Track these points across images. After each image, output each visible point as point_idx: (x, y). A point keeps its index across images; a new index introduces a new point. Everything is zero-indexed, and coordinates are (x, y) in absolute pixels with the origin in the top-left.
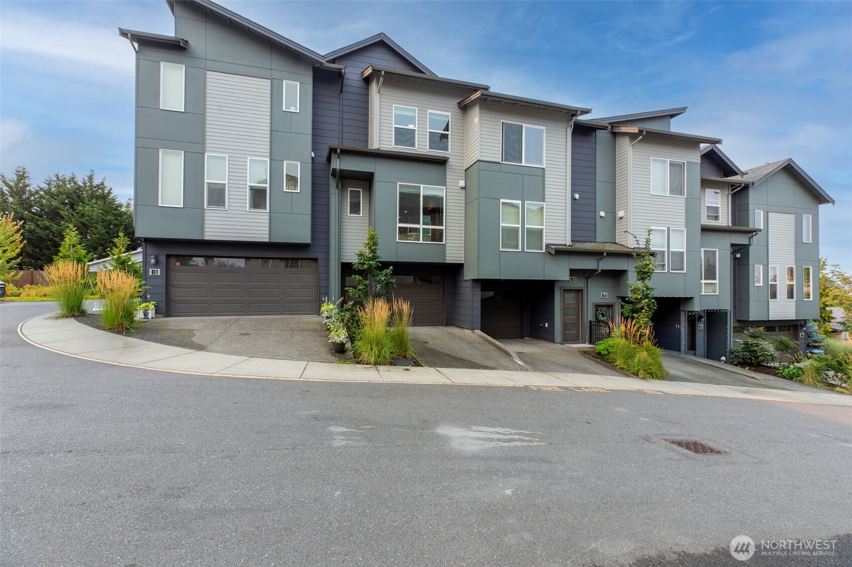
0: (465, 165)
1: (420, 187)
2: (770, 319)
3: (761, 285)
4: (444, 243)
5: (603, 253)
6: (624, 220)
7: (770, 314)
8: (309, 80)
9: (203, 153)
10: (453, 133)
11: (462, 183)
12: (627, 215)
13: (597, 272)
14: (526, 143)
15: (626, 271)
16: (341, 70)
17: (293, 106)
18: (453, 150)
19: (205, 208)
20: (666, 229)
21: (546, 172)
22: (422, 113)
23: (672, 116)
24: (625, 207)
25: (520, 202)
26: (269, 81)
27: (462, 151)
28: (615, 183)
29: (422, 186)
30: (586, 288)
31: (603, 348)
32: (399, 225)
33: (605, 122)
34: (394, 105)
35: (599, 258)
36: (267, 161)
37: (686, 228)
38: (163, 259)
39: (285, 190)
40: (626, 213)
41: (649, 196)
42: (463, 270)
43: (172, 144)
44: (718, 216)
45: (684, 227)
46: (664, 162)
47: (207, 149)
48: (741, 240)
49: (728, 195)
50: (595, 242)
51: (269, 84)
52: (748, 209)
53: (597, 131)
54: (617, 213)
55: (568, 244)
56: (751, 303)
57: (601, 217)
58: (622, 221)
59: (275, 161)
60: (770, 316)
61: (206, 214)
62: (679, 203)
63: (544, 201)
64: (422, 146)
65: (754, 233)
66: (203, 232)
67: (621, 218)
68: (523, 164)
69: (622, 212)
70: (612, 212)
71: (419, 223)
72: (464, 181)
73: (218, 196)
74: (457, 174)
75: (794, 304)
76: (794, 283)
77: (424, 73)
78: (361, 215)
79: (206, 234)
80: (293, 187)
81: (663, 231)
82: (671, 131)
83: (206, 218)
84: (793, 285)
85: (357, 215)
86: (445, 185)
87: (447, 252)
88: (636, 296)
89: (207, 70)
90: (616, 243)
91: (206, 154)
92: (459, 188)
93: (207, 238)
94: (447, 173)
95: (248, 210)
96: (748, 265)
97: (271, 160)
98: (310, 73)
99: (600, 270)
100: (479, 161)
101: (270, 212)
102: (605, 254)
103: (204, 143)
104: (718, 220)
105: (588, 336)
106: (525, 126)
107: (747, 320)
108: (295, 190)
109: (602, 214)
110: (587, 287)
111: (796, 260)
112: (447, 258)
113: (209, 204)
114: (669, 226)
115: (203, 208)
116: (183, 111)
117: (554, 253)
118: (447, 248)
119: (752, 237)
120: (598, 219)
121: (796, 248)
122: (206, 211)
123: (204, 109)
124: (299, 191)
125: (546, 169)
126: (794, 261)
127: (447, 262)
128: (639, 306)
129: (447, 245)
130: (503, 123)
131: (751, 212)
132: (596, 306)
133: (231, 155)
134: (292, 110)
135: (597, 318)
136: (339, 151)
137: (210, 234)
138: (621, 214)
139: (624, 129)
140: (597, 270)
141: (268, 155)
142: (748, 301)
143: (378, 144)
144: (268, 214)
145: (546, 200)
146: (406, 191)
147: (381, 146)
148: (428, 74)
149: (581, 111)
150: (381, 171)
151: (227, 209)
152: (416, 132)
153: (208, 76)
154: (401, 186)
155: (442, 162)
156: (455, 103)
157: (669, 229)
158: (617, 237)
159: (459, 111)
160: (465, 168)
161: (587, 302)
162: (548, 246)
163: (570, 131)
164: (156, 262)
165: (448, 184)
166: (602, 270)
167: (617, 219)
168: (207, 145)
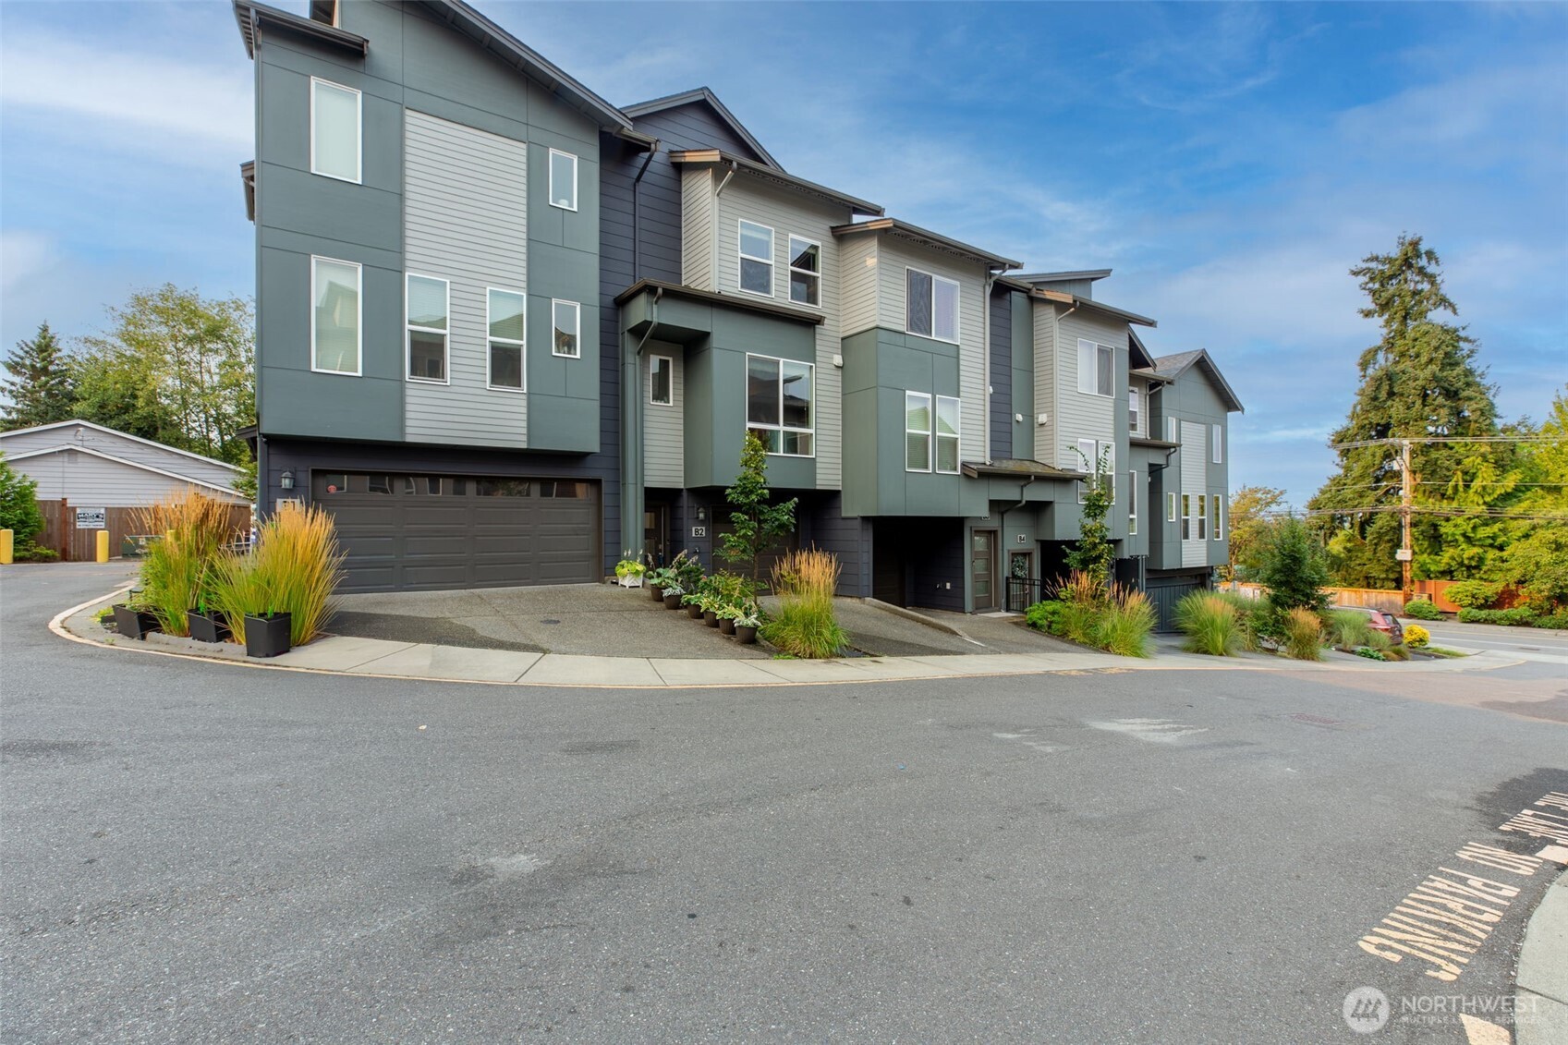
0: (842, 330)
1: (778, 363)
2: (1183, 567)
3: (1174, 520)
4: (814, 456)
5: (1030, 476)
6: (1045, 428)
7: (1183, 560)
8: (594, 153)
9: (401, 272)
10: (825, 277)
11: (838, 360)
12: (1053, 420)
13: (1020, 505)
14: (936, 305)
15: (1051, 502)
16: (650, 144)
17: (564, 198)
18: (826, 305)
19: (407, 379)
20: (1094, 442)
21: (961, 352)
22: (781, 237)
23: (1093, 279)
24: (1050, 409)
25: (929, 396)
26: (524, 146)
27: (836, 307)
28: (1032, 372)
29: (782, 360)
30: (1000, 530)
31: (1038, 616)
32: (750, 425)
33: (1025, 281)
34: (740, 220)
35: (1022, 483)
36: (522, 296)
37: (1115, 441)
38: (306, 478)
39: (554, 354)
40: (1051, 418)
41: (1076, 394)
42: (840, 501)
43: (340, 247)
44: (1136, 425)
45: (1112, 439)
46: (1091, 346)
47: (408, 263)
48: (1157, 458)
49: (1146, 395)
50: (1011, 459)
51: (524, 153)
52: (1161, 416)
53: (1013, 292)
54: (1035, 416)
55: (988, 463)
56: (1165, 545)
57: (1018, 421)
58: (1042, 429)
59: (537, 296)
60: (1183, 563)
61: (408, 392)
62: (1108, 403)
63: (959, 397)
64: (780, 294)
65: (1173, 450)
66: (402, 427)
67: (1042, 425)
68: (933, 338)
69: (1045, 415)
70: (1030, 416)
71: (777, 422)
72: (841, 357)
73: (429, 357)
74: (830, 344)
75: (1205, 545)
76: (1205, 517)
77: (766, 164)
78: (671, 404)
79: (408, 430)
80: (566, 349)
81: (1091, 445)
82: (1093, 300)
83: (408, 400)
84: (1203, 520)
85: (663, 404)
86: (815, 362)
87: (818, 471)
88: (1092, 539)
89: (407, 108)
90: (1034, 461)
91: (407, 274)
92: (834, 368)
93: (409, 439)
94: (818, 342)
95: (488, 388)
96: (1161, 492)
97: (529, 295)
98: (596, 143)
99: (1024, 502)
100: (877, 327)
101: (529, 393)
102: (1033, 478)
103: (401, 252)
104: (1136, 430)
105: (1004, 600)
106: (935, 277)
107: (1159, 568)
108: (569, 353)
109: (1019, 417)
110: (1003, 527)
111: (1208, 487)
112: (818, 482)
113: (414, 372)
114: (1098, 438)
115: (402, 381)
116: (360, 183)
117: (976, 476)
118: (818, 465)
119: (1170, 454)
120: (1014, 424)
121: (1207, 469)
122: (408, 385)
123: (402, 183)
124: (578, 356)
125: (961, 347)
126: (1205, 487)
127: (818, 488)
128: (1094, 554)
129: (818, 460)
130: (908, 270)
131: (1164, 419)
132: (1013, 554)
133: (456, 279)
134: (563, 204)
135: (1013, 573)
136: (660, 291)
137: (416, 432)
138: (1042, 418)
139: (1049, 295)
140: (1020, 502)
141: (524, 285)
142: (1161, 543)
143: (716, 283)
144: (525, 397)
145: (961, 394)
146: (758, 367)
147: (723, 288)
148: (773, 167)
149: (1010, 265)
150: (721, 330)
151: (448, 384)
152: (773, 270)
153: (408, 119)
154: (751, 359)
155: (810, 323)
156: (827, 227)
157: (1097, 442)
158: (1035, 453)
159: (831, 240)
160: (842, 335)
161: (1003, 550)
162: (964, 464)
163: (988, 291)
164: (294, 486)
165: (818, 359)
166: (1027, 501)
167: (1036, 425)
168: (408, 256)
